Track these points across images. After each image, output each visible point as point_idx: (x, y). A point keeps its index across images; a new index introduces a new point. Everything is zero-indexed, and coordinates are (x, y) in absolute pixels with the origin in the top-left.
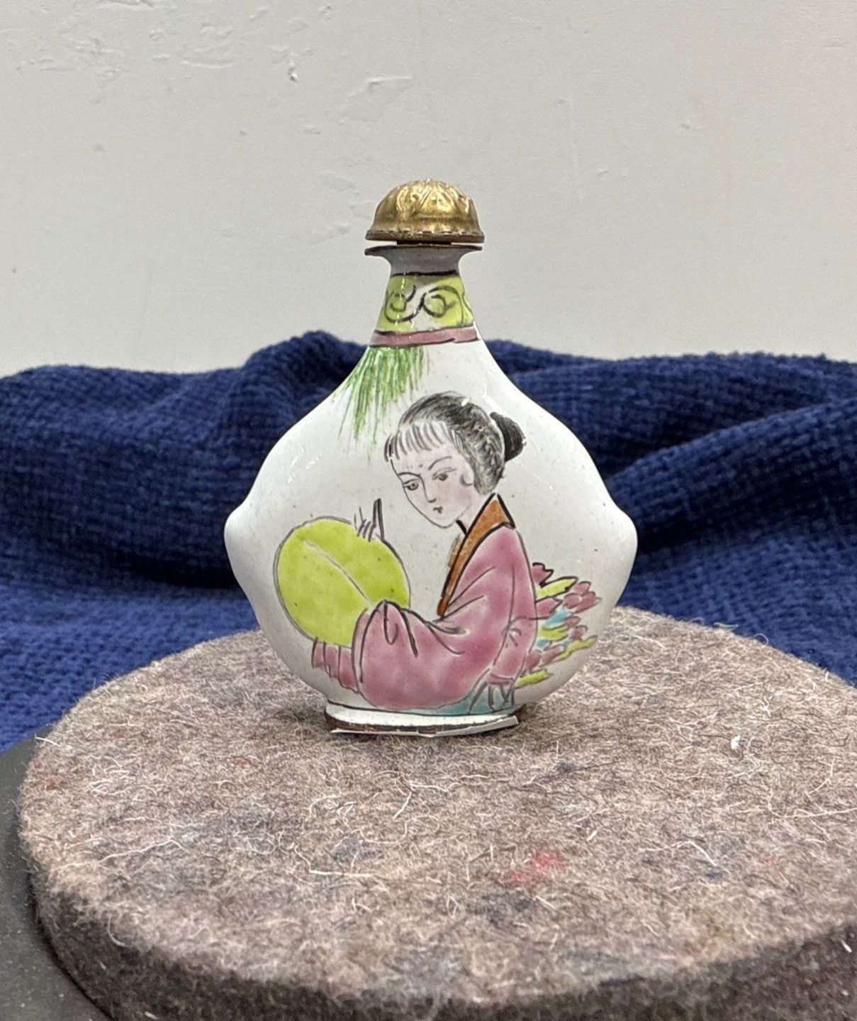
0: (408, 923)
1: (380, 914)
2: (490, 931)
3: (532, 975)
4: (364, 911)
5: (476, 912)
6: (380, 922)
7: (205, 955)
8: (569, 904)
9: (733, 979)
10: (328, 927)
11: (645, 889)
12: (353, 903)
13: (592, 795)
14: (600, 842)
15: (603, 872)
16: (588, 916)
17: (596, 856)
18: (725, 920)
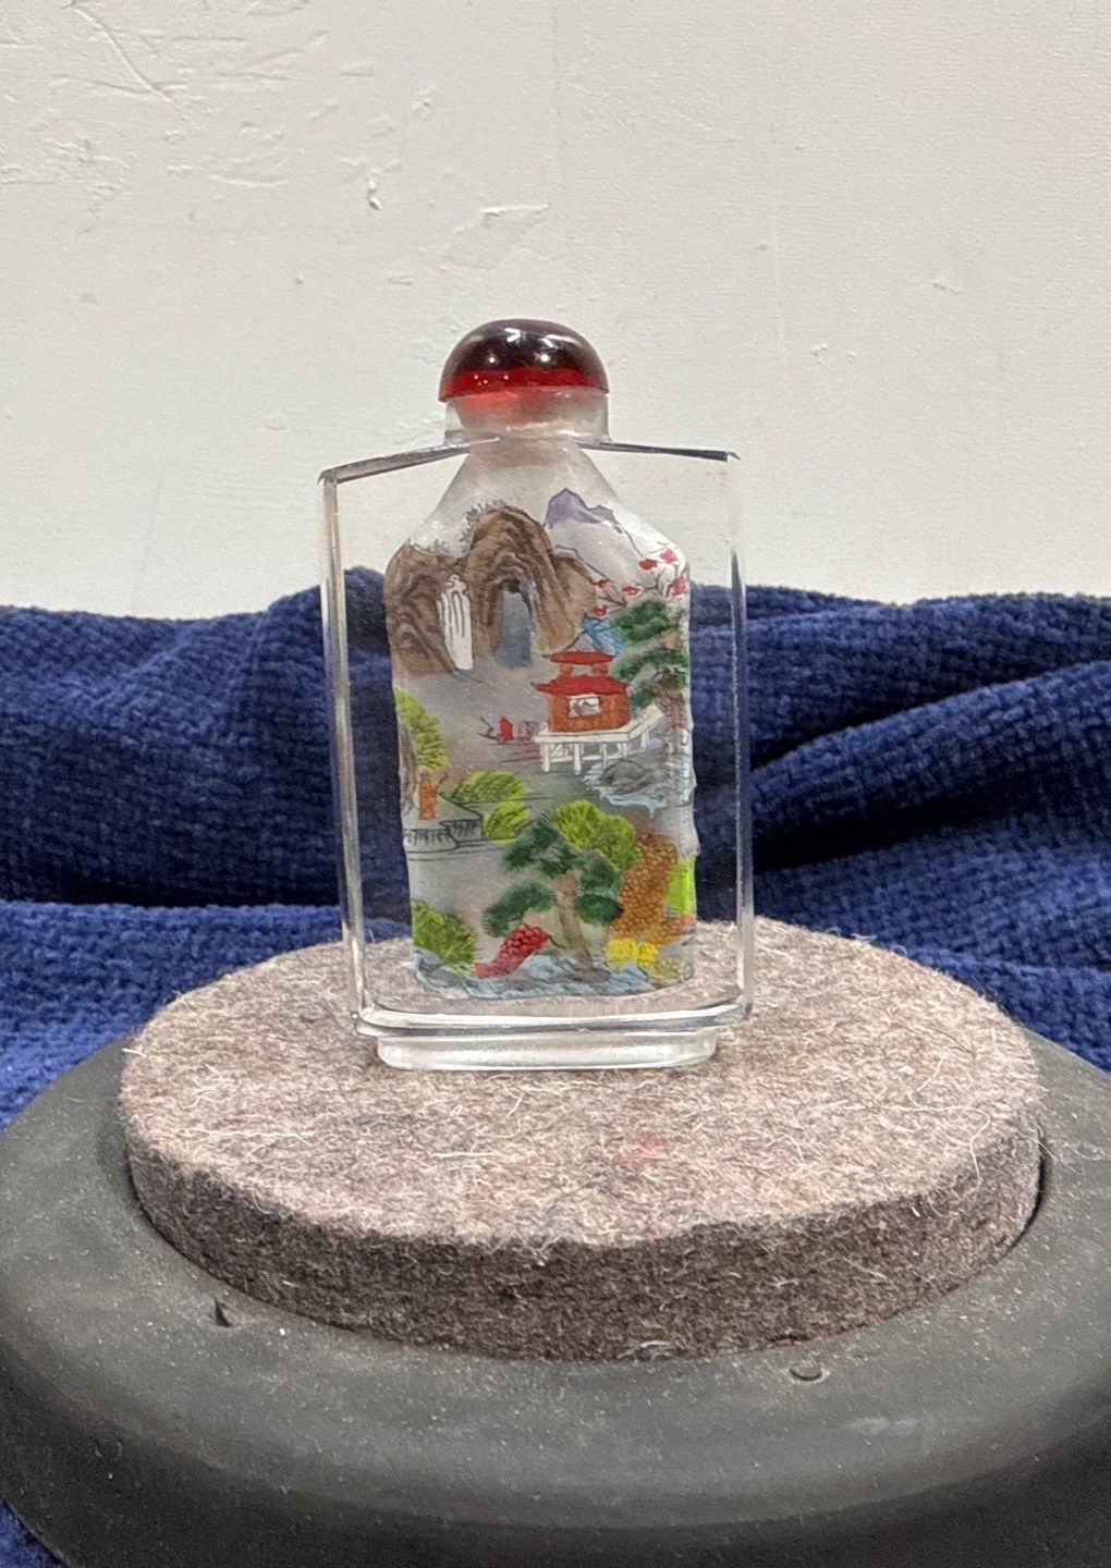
0: (525, 1195)
1: (500, 1188)
2: (600, 1198)
3: (635, 1226)
4: (485, 1187)
5: (589, 1186)
6: (499, 1194)
7: (346, 1217)
8: (670, 1178)
9: (809, 1230)
10: (455, 1198)
11: (741, 1167)
12: (475, 1181)
13: (701, 1096)
14: (705, 1133)
15: (704, 1156)
16: (687, 1186)
17: (700, 1143)
18: (810, 1188)
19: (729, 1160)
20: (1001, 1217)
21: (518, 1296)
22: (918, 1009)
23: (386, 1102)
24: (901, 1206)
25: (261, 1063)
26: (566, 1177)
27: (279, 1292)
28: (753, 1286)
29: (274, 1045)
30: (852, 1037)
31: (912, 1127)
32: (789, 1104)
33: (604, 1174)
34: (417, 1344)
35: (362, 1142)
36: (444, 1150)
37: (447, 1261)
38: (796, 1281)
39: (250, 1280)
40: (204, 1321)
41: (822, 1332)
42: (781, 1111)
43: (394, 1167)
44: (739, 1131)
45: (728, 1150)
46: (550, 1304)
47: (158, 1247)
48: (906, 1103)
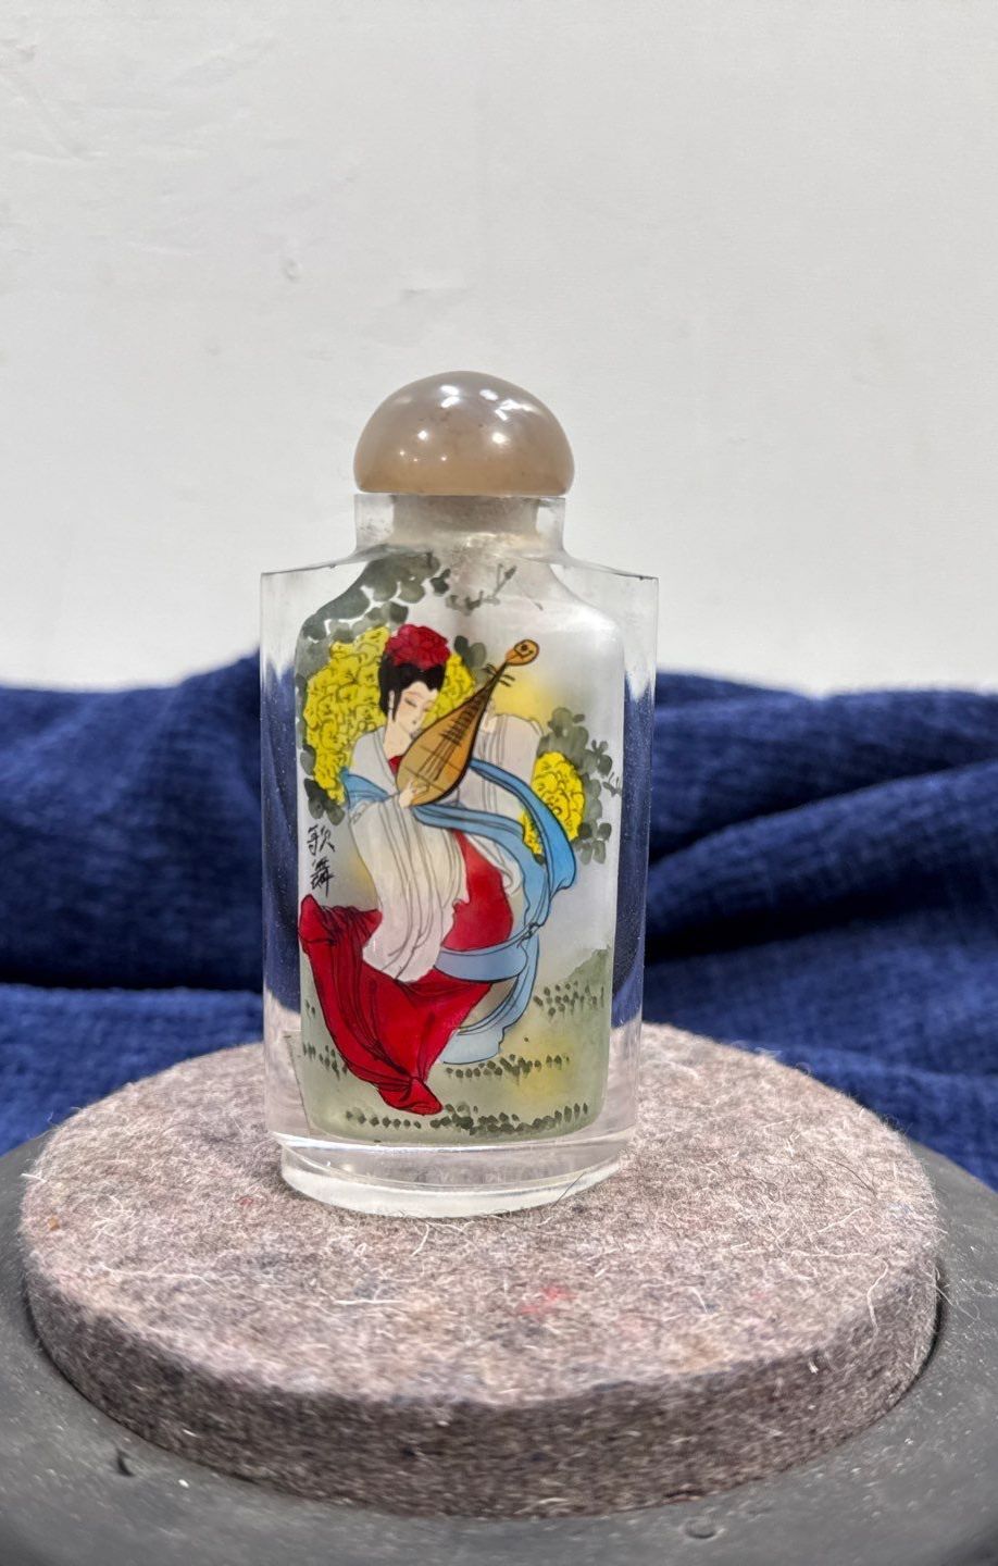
0: (427, 1347)
1: (402, 1340)
2: (502, 1352)
3: (535, 1385)
4: (388, 1338)
5: (492, 1338)
6: (402, 1347)
7: (250, 1375)
8: (573, 1331)
9: (708, 1388)
10: (357, 1351)
11: (643, 1318)
12: (379, 1331)
13: (604, 1236)
14: (608, 1279)
15: (606, 1305)
16: (588, 1340)
17: (602, 1290)
18: (709, 1342)
19: (631, 1311)
20: (897, 1364)
21: (420, 1454)
22: (821, 1138)
23: (290, 1237)
24: (798, 1362)
25: (162, 1191)
26: (468, 1327)
27: (179, 1440)
28: (650, 1444)
29: (177, 1170)
30: (757, 1170)
31: (811, 1275)
32: (690, 1246)
33: (507, 1325)
34: (318, 1499)
35: (265, 1286)
36: (347, 1296)
37: (350, 1419)
38: (694, 1439)
39: (151, 1427)
40: (104, 1470)
41: (717, 1486)
42: (684, 1255)
43: (297, 1314)
44: (642, 1277)
45: (628, 1299)
46: (450, 1462)
47: (58, 1387)
48: (808, 1246)
